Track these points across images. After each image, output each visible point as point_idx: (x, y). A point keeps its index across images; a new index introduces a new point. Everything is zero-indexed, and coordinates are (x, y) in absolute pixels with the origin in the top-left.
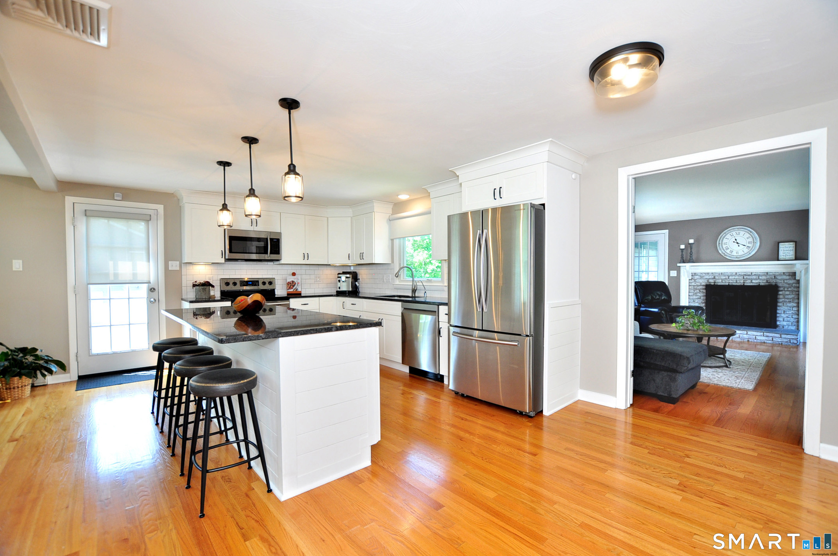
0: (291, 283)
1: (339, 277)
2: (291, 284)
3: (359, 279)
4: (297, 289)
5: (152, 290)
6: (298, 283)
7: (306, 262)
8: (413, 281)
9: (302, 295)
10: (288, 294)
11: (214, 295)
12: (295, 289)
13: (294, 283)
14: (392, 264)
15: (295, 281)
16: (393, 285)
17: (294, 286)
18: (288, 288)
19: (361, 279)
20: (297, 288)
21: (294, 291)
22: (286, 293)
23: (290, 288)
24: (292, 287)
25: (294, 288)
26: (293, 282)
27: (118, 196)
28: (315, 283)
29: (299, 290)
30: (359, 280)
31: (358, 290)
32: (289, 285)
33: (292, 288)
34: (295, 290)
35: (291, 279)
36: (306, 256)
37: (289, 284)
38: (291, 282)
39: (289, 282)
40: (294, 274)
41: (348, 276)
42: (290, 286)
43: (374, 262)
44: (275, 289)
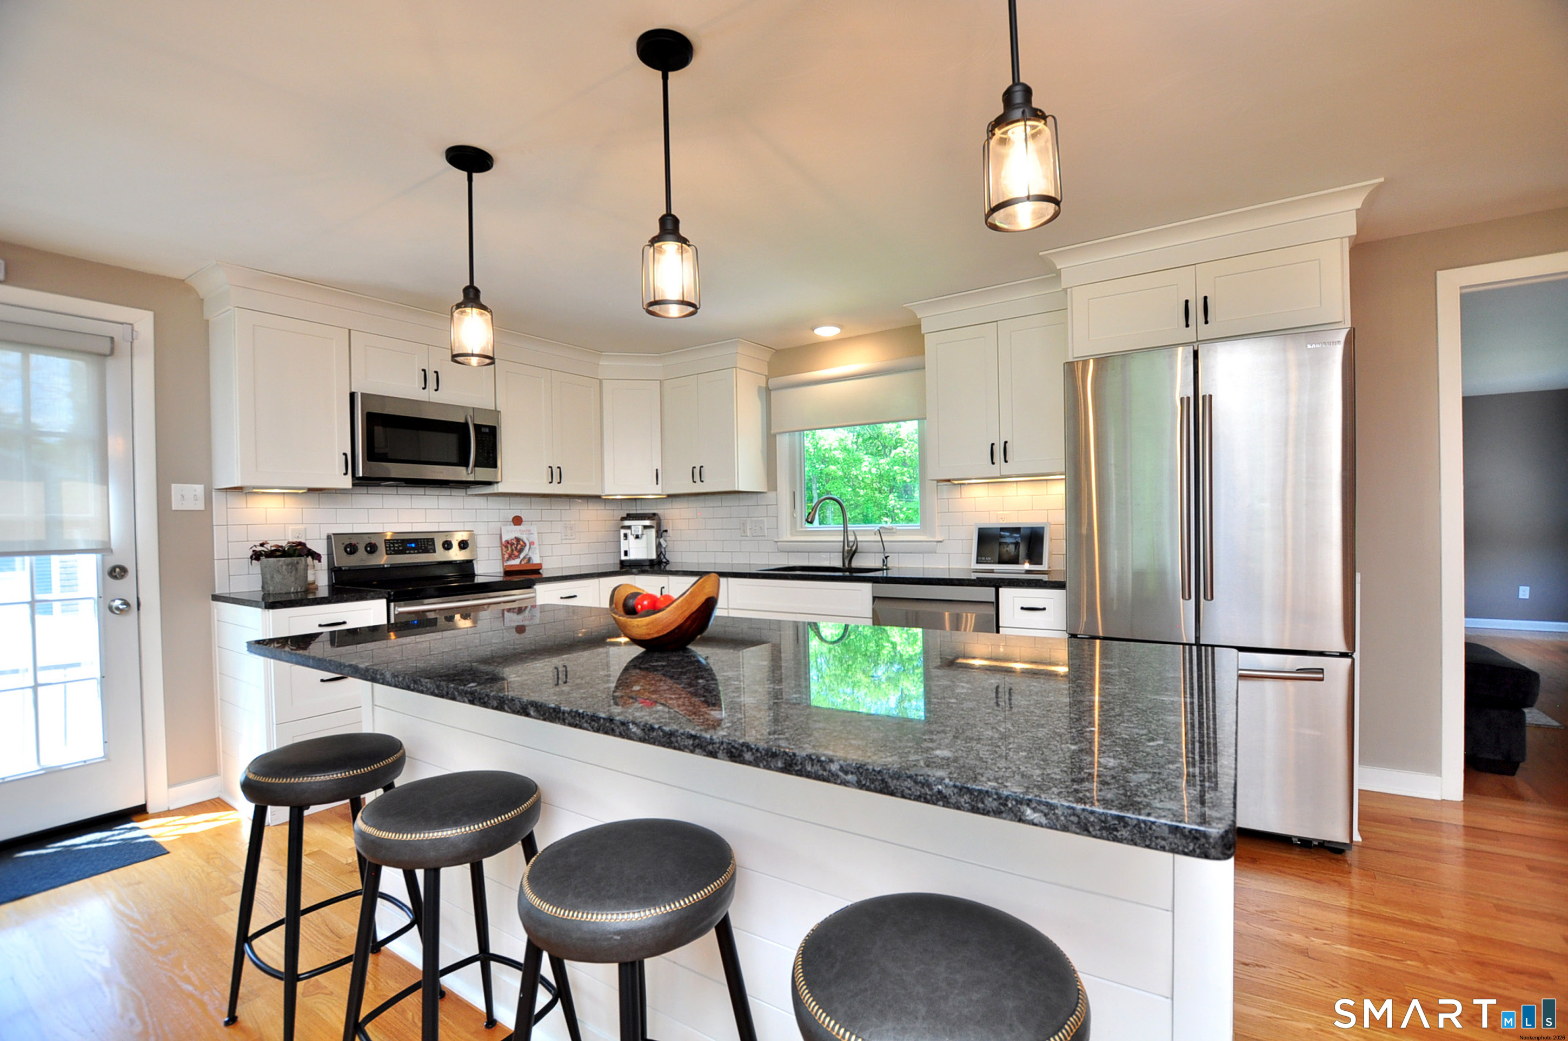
0: (512, 544)
1: (624, 527)
2: (514, 547)
4: (529, 559)
5: (117, 572)
6: (532, 543)
7: (554, 489)
8: (845, 531)
9: (545, 574)
10: (507, 573)
11: (314, 583)
12: (524, 558)
13: (521, 543)
14: (771, 495)
15: (524, 537)
16: (777, 542)
17: (521, 551)
18: (506, 556)
20: (530, 555)
21: (523, 563)
22: (502, 570)
23: (511, 557)
24: (516, 553)
25: (522, 556)
26: (518, 540)
28: (563, 541)
29: (536, 560)
31: (662, 557)
32: (510, 549)
33: (518, 557)
34: (525, 561)
35: (511, 533)
36: (555, 474)
37: (509, 546)
38: (514, 542)
39: (507, 542)
40: (517, 521)
41: (647, 523)
42: (512, 550)
43: (736, 489)
44: (474, 562)
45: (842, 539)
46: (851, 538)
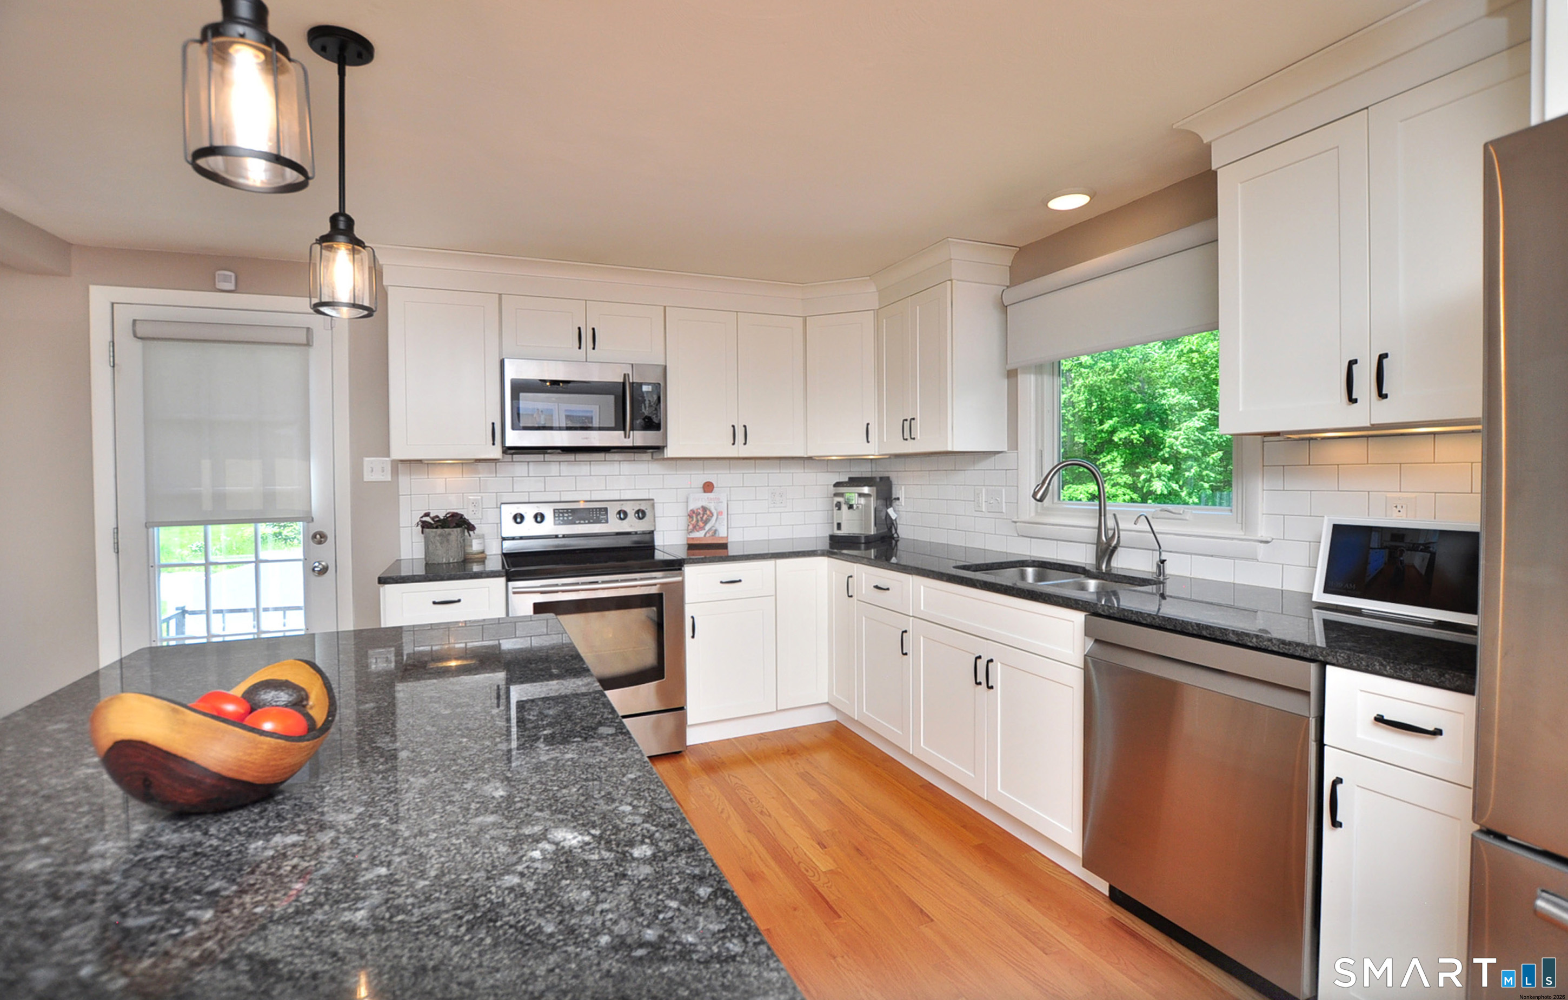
0: (698, 514)
1: (836, 495)
2: (699, 517)
3: (898, 499)
4: (716, 531)
5: (319, 538)
6: (720, 513)
7: (740, 450)
8: (1102, 513)
9: (732, 551)
10: (692, 547)
11: (483, 552)
12: (710, 530)
13: (708, 513)
14: (1012, 455)
15: (712, 506)
16: (1015, 522)
17: (706, 522)
18: (691, 527)
19: (902, 499)
20: (717, 526)
21: (708, 535)
22: (685, 542)
23: (695, 528)
24: (701, 524)
25: (707, 528)
26: (704, 509)
27: (226, 279)
28: (771, 510)
29: (722, 533)
30: (897, 502)
31: (894, 531)
32: (695, 519)
33: (702, 528)
34: (711, 533)
35: (700, 500)
36: (739, 434)
37: (694, 515)
38: (700, 511)
39: (693, 511)
40: (708, 487)
41: (866, 490)
42: (697, 521)
43: (950, 449)
44: (655, 533)
45: (1097, 525)
46: (1111, 523)
